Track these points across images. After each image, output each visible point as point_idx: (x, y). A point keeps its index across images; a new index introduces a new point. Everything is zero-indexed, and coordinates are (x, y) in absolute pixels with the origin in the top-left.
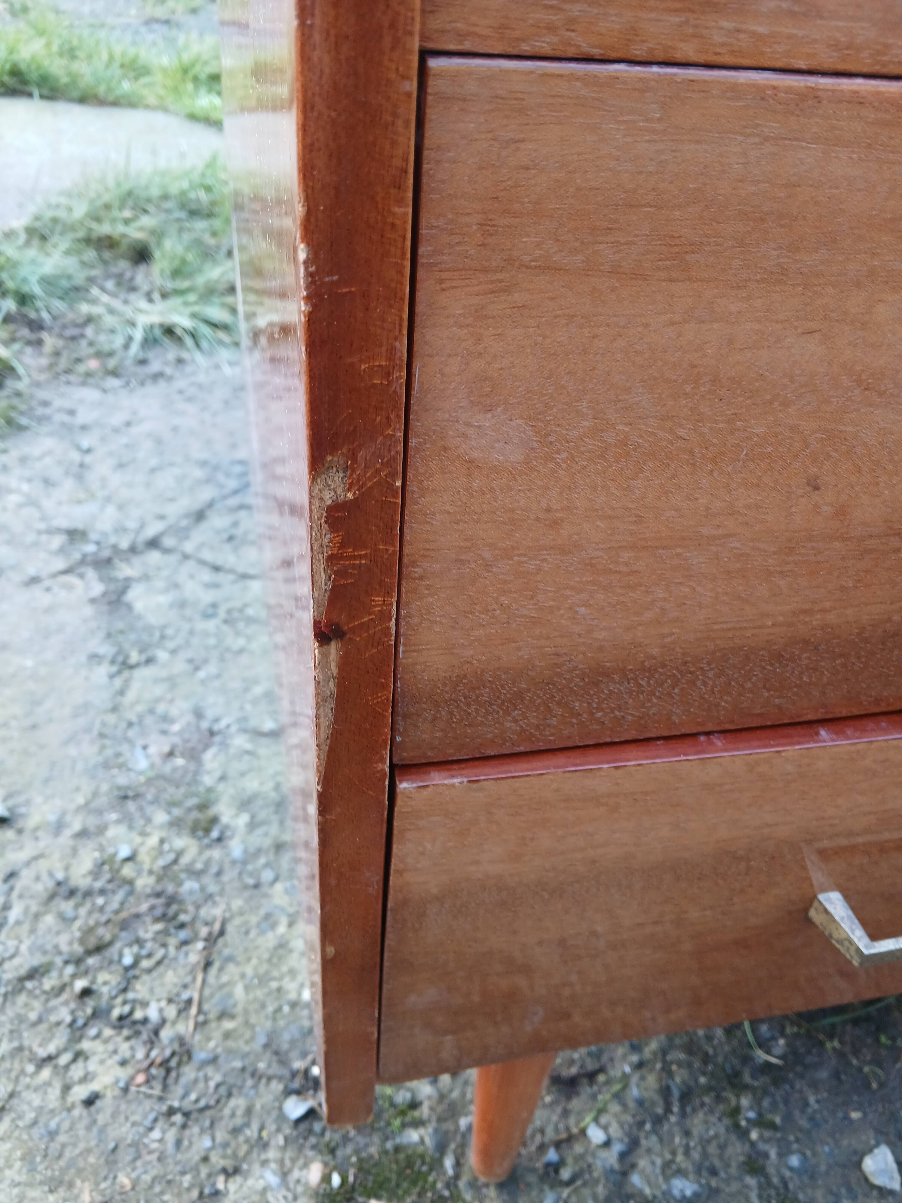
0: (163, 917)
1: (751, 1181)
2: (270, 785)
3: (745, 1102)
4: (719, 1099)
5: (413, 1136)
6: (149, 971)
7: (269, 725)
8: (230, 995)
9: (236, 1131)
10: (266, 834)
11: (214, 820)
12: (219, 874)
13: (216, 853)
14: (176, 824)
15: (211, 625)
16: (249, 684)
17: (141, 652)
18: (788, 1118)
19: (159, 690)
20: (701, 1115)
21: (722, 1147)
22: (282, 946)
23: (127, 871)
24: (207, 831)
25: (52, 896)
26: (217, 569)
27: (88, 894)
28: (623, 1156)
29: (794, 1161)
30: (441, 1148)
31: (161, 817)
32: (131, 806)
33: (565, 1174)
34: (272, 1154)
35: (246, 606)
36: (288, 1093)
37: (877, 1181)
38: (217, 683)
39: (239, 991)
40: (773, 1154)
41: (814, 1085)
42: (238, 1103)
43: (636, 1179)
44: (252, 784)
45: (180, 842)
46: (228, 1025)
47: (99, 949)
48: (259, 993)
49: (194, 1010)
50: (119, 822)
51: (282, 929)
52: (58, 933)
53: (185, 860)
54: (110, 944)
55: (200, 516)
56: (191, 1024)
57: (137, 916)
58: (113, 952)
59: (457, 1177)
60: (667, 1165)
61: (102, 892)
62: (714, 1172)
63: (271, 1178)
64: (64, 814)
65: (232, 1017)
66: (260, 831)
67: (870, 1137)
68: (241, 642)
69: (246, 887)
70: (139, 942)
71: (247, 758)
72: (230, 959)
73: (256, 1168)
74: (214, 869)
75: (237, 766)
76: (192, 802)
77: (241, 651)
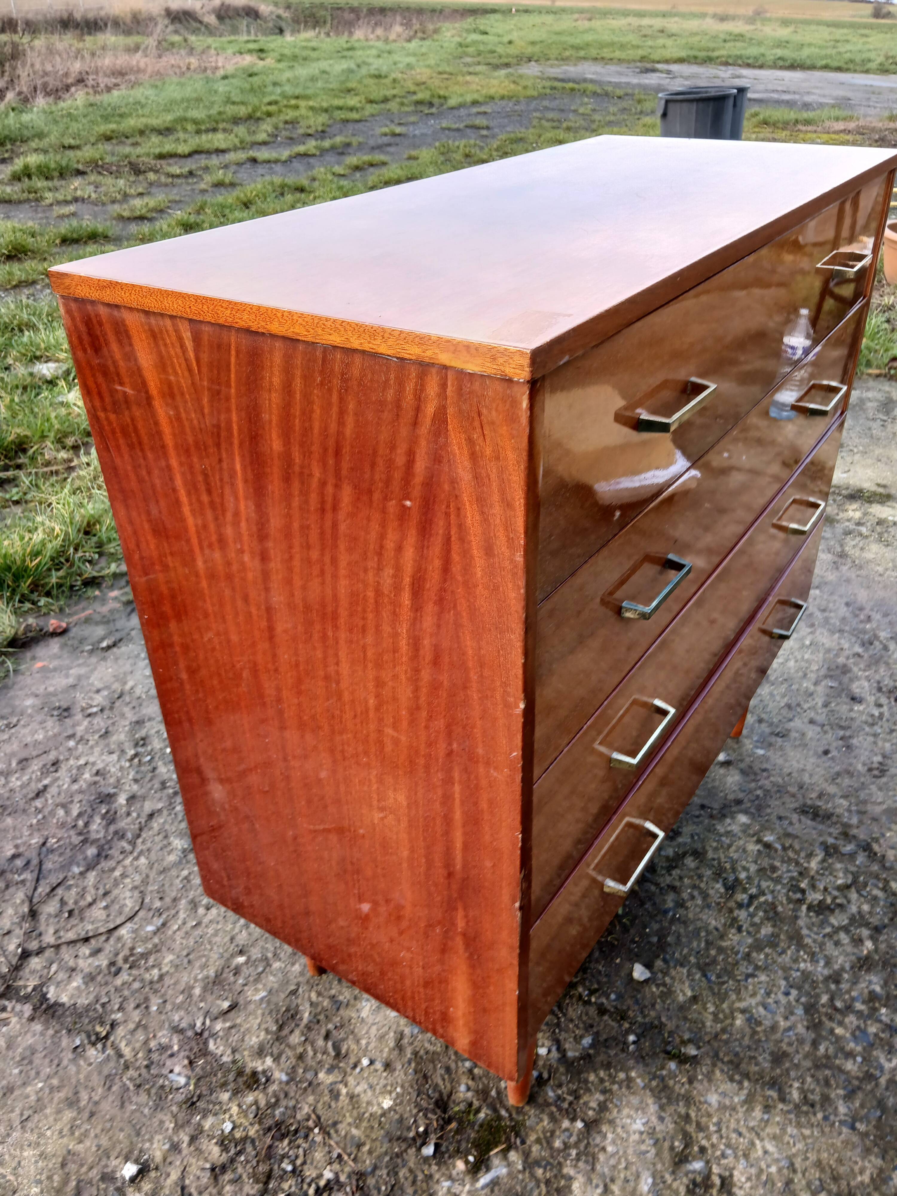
0: (283, 1137)
1: (606, 1017)
2: (263, 1034)
3: (580, 989)
4: (571, 997)
5: (482, 1115)
6: (304, 1163)
7: (226, 1005)
8: (353, 1137)
9: (414, 1182)
10: (288, 1058)
11: (254, 1074)
12: (286, 1095)
13: (273, 1088)
14: (236, 1093)
15: (124, 977)
16: (188, 991)
17: (102, 1024)
18: (599, 983)
19: (141, 1036)
20: (570, 1009)
21: (587, 1014)
22: (352, 1097)
23: (238, 1135)
24: (257, 1081)
25: (216, 1178)
26: (86, 940)
27: (232, 1161)
28: (558, 1049)
29: (613, 996)
30: (495, 1110)
31: (225, 1096)
32: (201, 1104)
33: (545, 1075)
34: (437, 1176)
35: (132, 949)
36: (419, 1149)
37: (642, 979)
38: (169, 1007)
39: (354, 1131)
40: (604, 1000)
41: (597, 961)
42: (403, 1173)
43: (570, 1054)
44: (254, 1041)
45: (250, 1098)
46: (366, 1148)
47: (269, 1176)
48: (365, 1124)
49: (346, 1157)
50: (204, 1117)
51: (344, 1091)
52: (241, 1189)
53: (262, 1103)
54: (271, 1170)
55: (33, 914)
56: (351, 1163)
57: (270, 1147)
58: (276, 1172)
59: (510, 1115)
60: (575, 1038)
61: (239, 1153)
62: (591, 1026)
63: (446, 1184)
64: (170, 1139)
65: (364, 1144)
66: (283, 1058)
67: (628, 965)
68: (155, 972)
69: (305, 1089)
70: (283, 1157)
71: (233, 1031)
72: (335, 1124)
73: (436, 1187)
74: (282, 1096)
75: (234, 1039)
76: (231, 1077)
77: (161, 977)
